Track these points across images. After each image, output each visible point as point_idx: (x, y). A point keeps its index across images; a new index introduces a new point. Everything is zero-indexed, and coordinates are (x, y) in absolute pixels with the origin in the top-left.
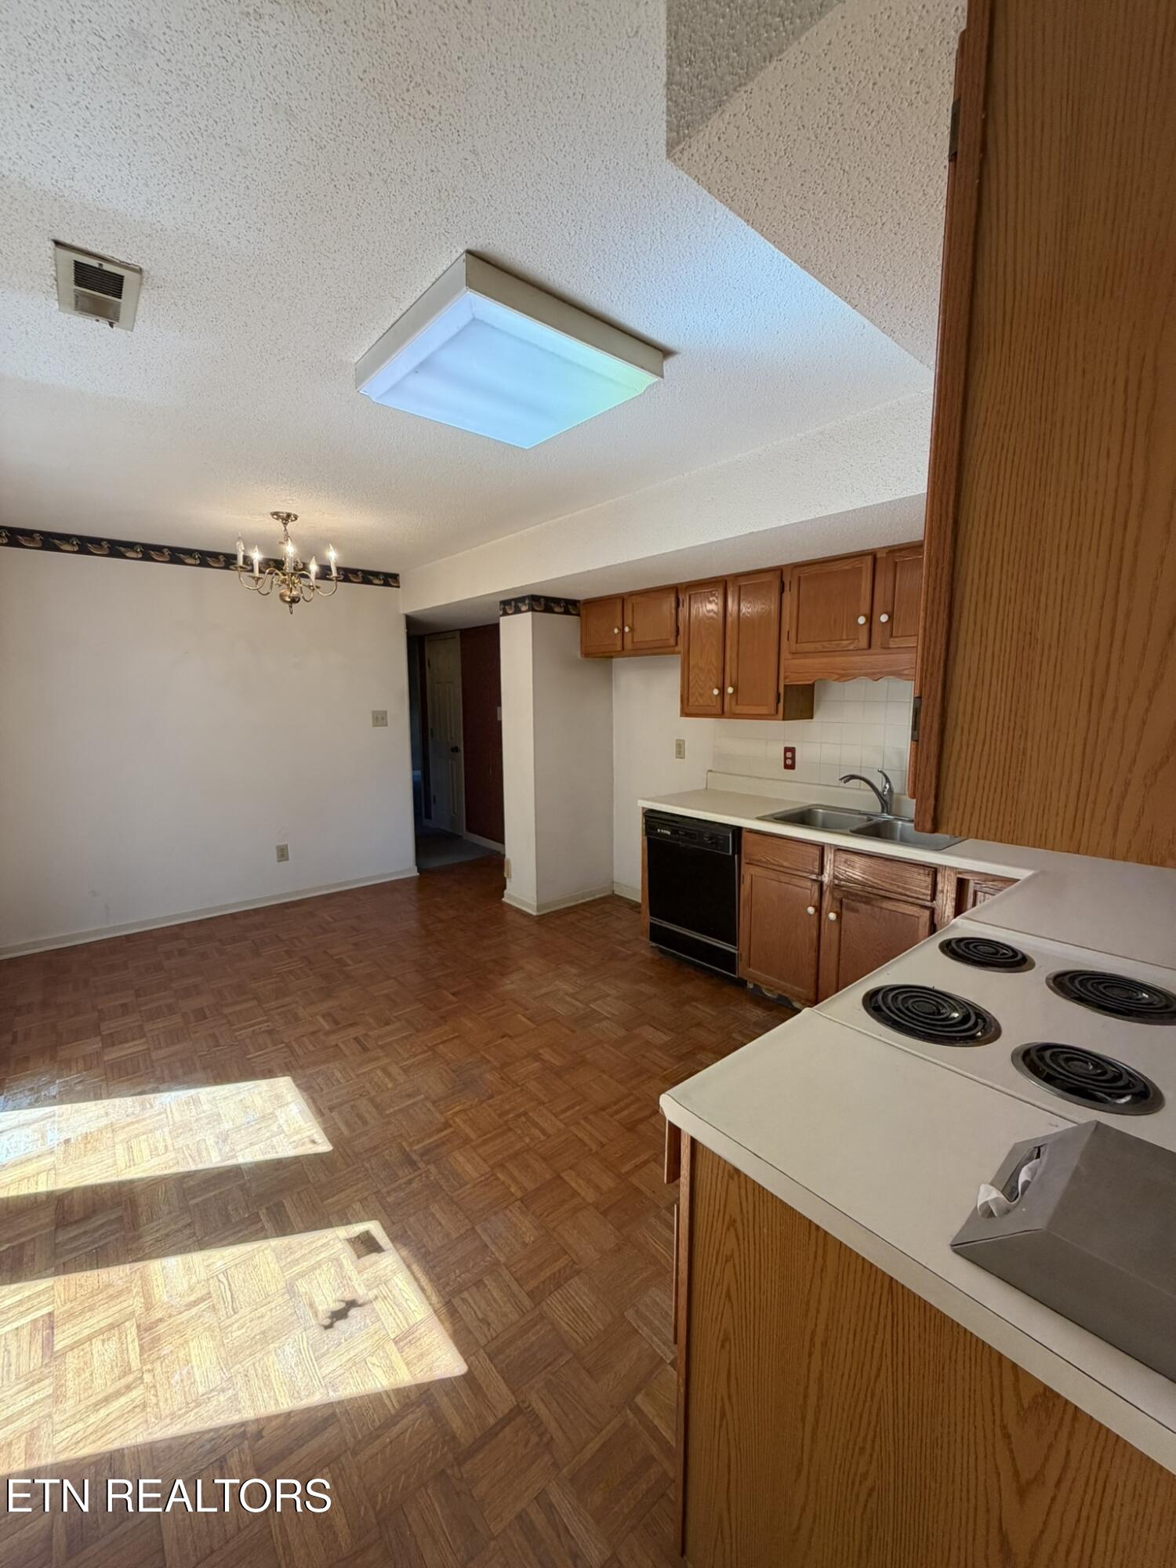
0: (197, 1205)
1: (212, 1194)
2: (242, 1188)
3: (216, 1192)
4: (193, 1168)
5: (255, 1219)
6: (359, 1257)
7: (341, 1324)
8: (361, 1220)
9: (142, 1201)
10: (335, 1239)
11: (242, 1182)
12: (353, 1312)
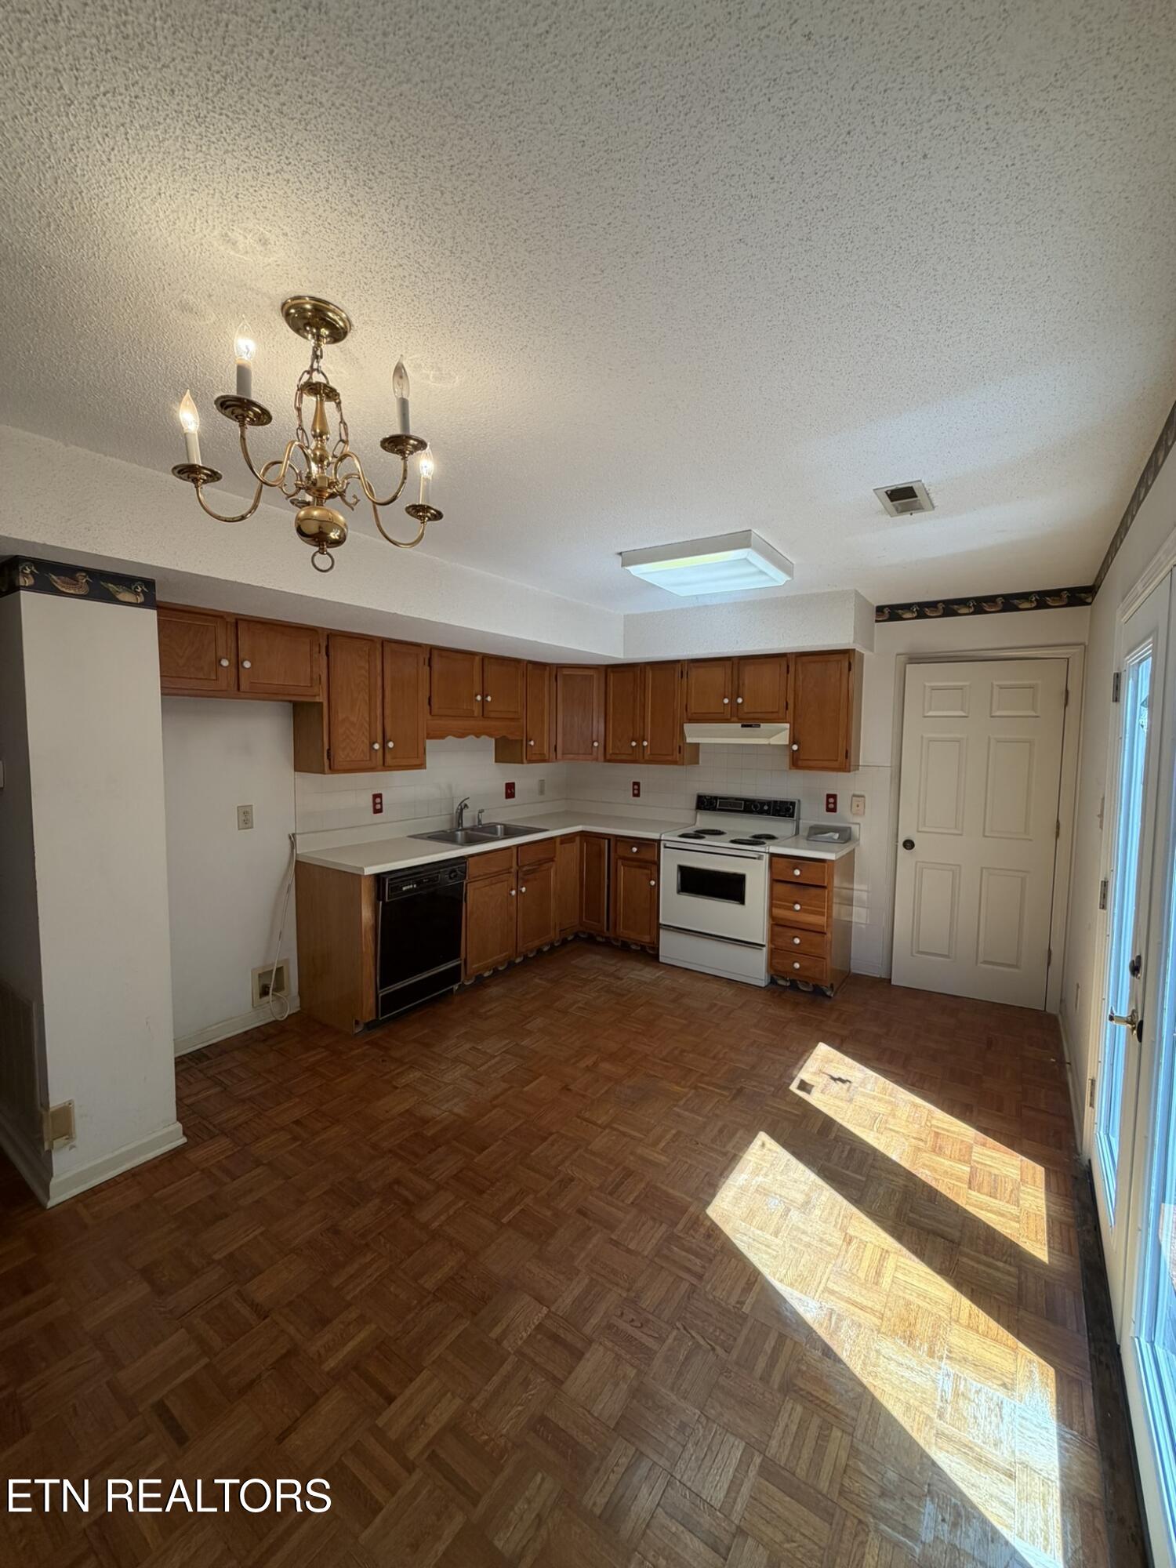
0: (861, 1174)
1: (847, 1172)
2: (829, 1160)
3: (844, 1171)
4: (845, 1203)
5: (836, 1139)
6: (813, 1086)
7: (844, 1078)
8: (796, 1095)
9: (892, 1211)
10: (815, 1099)
11: (826, 1163)
12: (836, 1076)
